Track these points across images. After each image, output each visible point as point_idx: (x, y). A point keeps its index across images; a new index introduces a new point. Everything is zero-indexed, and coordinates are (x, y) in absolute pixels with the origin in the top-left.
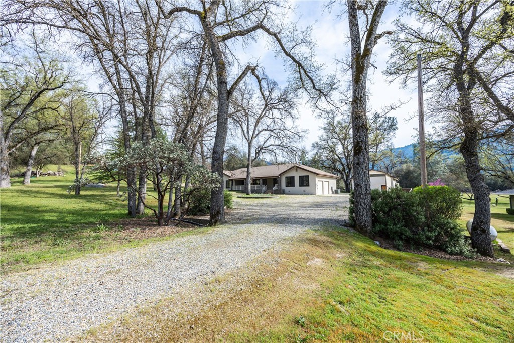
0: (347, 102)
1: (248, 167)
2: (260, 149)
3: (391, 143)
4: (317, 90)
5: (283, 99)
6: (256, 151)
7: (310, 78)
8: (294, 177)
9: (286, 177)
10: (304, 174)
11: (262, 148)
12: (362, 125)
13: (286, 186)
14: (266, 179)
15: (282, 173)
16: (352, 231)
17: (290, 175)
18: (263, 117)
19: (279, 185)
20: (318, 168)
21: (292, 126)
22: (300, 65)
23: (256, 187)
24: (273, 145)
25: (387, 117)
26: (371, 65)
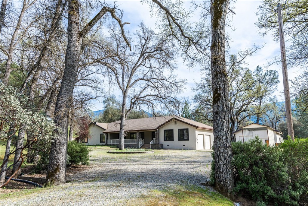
0: (206, 47)
1: (121, 119)
2: (136, 99)
3: (274, 97)
4: (185, 37)
5: (159, 48)
6: (131, 102)
7: (178, 25)
8: (173, 130)
9: (164, 130)
10: (184, 127)
11: (138, 98)
12: (221, 71)
13: (165, 140)
14: (144, 133)
15: (160, 126)
16: (212, 190)
17: (168, 127)
18: (139, 65)
19: (156, 139)
20: (201, 121)
21: (170, 75)
22: (167, 12)
23: (132, 141)
24: (150, 95)
25: (269, 71)
26: (229, 11)
